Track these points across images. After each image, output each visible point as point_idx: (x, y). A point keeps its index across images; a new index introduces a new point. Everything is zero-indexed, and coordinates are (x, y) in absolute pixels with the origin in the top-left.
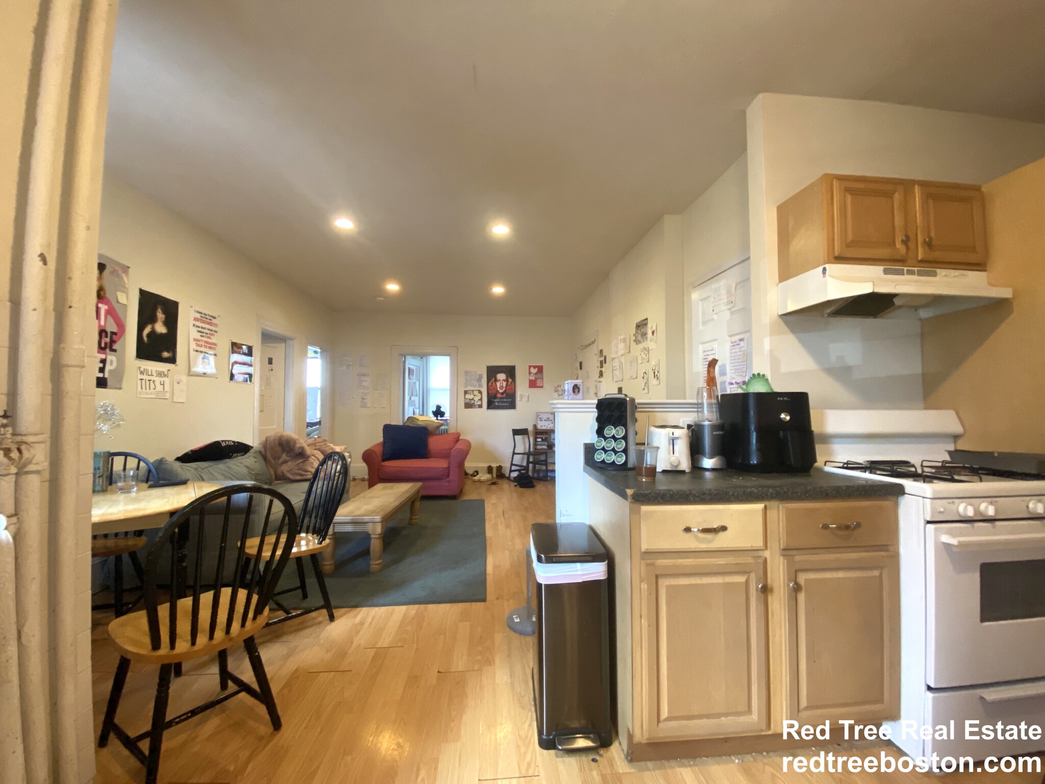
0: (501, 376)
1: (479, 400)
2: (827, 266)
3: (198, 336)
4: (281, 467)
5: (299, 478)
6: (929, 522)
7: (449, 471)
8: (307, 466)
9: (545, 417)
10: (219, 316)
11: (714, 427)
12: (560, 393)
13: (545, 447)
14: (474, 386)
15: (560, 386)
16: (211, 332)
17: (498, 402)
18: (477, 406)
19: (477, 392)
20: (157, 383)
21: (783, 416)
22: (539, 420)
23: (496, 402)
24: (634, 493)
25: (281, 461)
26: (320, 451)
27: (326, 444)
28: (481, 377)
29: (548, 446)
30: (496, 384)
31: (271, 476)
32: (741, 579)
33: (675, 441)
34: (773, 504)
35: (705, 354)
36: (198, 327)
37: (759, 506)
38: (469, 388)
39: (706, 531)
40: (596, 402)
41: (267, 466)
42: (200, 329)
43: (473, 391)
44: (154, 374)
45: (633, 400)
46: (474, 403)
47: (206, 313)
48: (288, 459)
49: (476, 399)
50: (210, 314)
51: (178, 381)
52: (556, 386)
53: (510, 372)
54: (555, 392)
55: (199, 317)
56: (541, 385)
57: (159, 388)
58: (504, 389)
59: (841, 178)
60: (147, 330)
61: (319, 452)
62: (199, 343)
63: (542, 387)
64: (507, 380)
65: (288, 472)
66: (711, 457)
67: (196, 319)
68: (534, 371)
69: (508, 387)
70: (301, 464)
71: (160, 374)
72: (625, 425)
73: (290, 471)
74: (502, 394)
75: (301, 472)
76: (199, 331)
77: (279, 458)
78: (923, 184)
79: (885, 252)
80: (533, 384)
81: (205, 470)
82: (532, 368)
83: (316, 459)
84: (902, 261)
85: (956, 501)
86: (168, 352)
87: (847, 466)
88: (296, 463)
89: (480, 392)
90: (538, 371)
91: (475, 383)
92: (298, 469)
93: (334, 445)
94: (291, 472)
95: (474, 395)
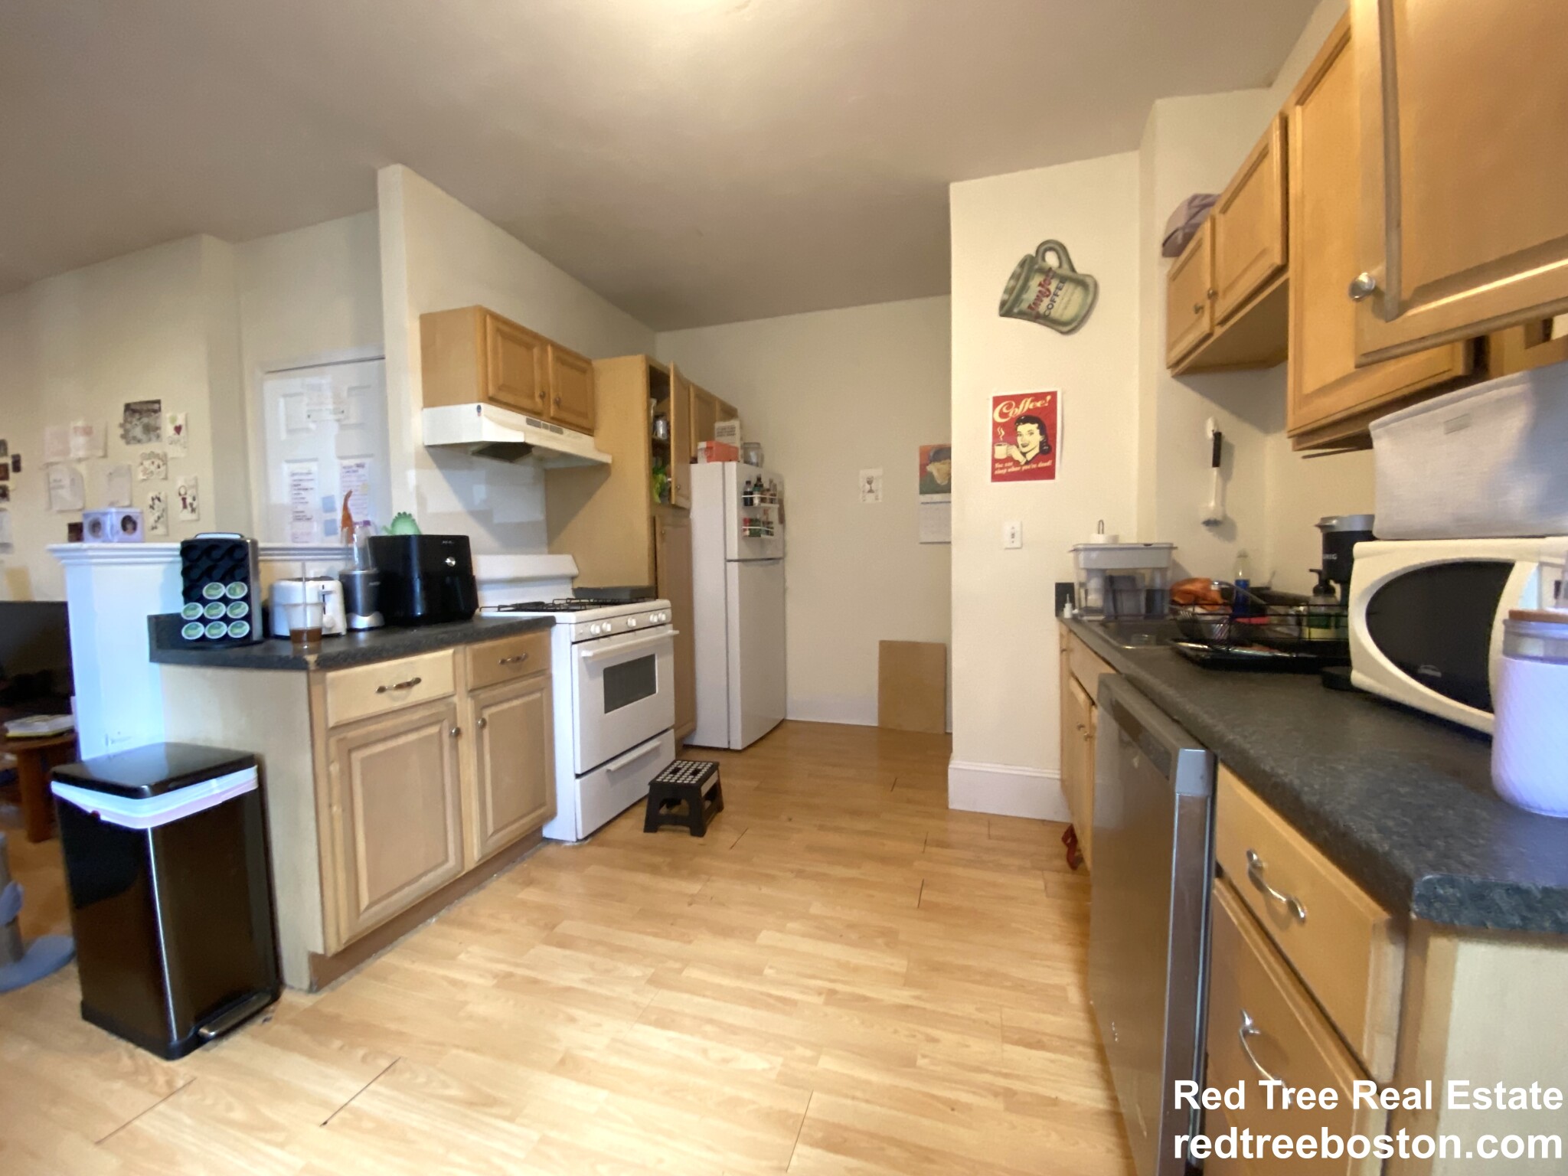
2: (482, 405)
6: (574, 643)
11: (368, 578)
21: (448, 561)
24: (318, 658)
32: (434, 730)
33: (326, 597)
34: (460, 648)
35: (296, 478)
37: (449, 652)
39: (400, 687)
40: (178, 545)
45: (254, 543)
59: (496, 317)
66: (365, 614)
72: (245, 580)
78: (557, 348)
79: (526, 403)
84: (537, 414)
85: (589, 623)
87: (500, 608)
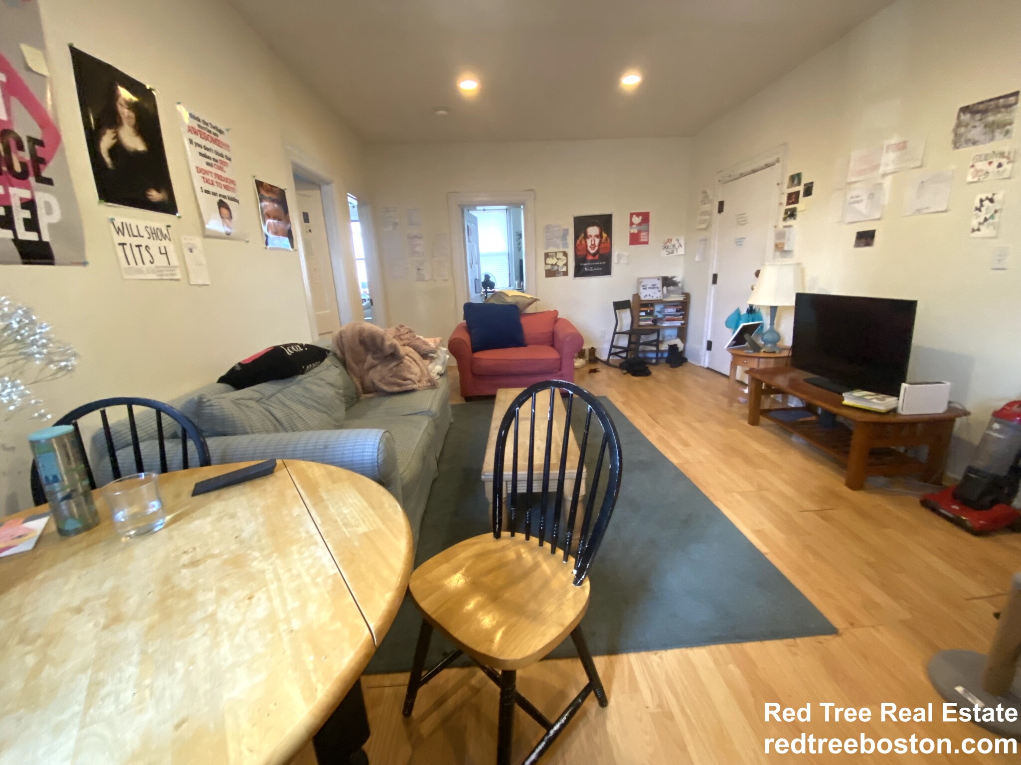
0: (593, 231)
1: (564, 265)
3: (202, 163)
4: (368, 374)
5: (396, 389)
7: (561, 362)
8: (404, 370)
9: (649, 283)
10: (228, 130)
12: (670, 250)
13: (650, 323)
14: (557, 246)
15: (671, 240)
16: (222, 159)
17: (588, 267)
18: (562, 273)
19: (562, 254)
20: (154, 251)
22: (641, 288)
23: (586, 266)
25: (366, 366)
26: (411, 347)
27: (414, 336)
28: (566, 232)
29: (653, 321)
30: (586, 242)
31: (357, 388)
36: (200, 146)
38: (551, 250)
41: (348, 373)
42: (203, 151)
43: (556, 253)
44: (143, 232)
46: (558, 270)
47: (207, 121)
48: (375, 362)
49: (561, 263)
50: (214, 124)
51: (190, 246)
52: (666, 241)
53: (605, 222)
54: (663, 249)
55: (197, 128)
56: (646, 240)
57: (160, 260)
58: (596, 248)
60: (106, 142)
61: (412, 350)
62: (207, 177)
63: (646, 243)
64: (600, 236)
65: (379, 381)
67: (191, 130)
68: (637, 220)
69: (602, 246)
70: (395, 369)
71: (155, 234)
73: (381, 380)
74: (594, 255)
75: (399, 381)
76: (201, 154)
77: (364, 361)
80: (635, 239)
81: (273, 399)
82: (634, 216)
83: (411, 360)
86: (158, 191)
88: (389, 368)
89: (565, 254)
90: (642, 220)
91: (559, 242)
92: (391, 377)
93: (425, 337)
94: (383, 381)
95: (558, 259)
